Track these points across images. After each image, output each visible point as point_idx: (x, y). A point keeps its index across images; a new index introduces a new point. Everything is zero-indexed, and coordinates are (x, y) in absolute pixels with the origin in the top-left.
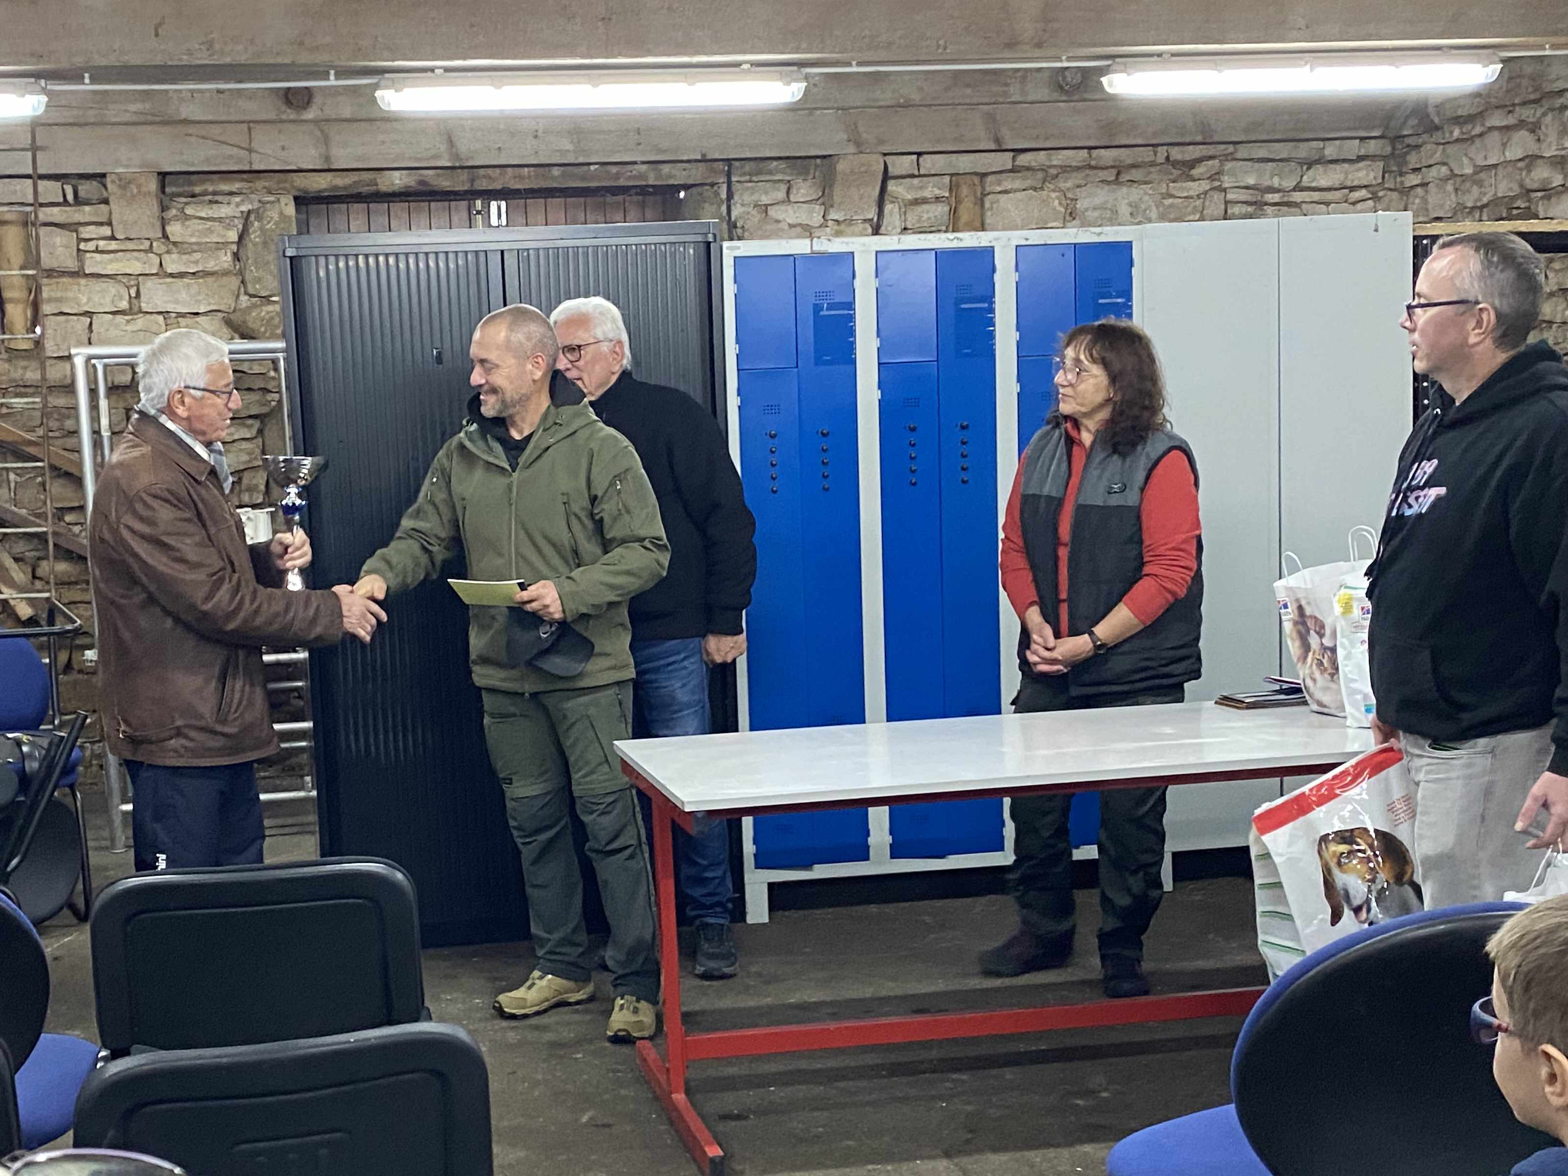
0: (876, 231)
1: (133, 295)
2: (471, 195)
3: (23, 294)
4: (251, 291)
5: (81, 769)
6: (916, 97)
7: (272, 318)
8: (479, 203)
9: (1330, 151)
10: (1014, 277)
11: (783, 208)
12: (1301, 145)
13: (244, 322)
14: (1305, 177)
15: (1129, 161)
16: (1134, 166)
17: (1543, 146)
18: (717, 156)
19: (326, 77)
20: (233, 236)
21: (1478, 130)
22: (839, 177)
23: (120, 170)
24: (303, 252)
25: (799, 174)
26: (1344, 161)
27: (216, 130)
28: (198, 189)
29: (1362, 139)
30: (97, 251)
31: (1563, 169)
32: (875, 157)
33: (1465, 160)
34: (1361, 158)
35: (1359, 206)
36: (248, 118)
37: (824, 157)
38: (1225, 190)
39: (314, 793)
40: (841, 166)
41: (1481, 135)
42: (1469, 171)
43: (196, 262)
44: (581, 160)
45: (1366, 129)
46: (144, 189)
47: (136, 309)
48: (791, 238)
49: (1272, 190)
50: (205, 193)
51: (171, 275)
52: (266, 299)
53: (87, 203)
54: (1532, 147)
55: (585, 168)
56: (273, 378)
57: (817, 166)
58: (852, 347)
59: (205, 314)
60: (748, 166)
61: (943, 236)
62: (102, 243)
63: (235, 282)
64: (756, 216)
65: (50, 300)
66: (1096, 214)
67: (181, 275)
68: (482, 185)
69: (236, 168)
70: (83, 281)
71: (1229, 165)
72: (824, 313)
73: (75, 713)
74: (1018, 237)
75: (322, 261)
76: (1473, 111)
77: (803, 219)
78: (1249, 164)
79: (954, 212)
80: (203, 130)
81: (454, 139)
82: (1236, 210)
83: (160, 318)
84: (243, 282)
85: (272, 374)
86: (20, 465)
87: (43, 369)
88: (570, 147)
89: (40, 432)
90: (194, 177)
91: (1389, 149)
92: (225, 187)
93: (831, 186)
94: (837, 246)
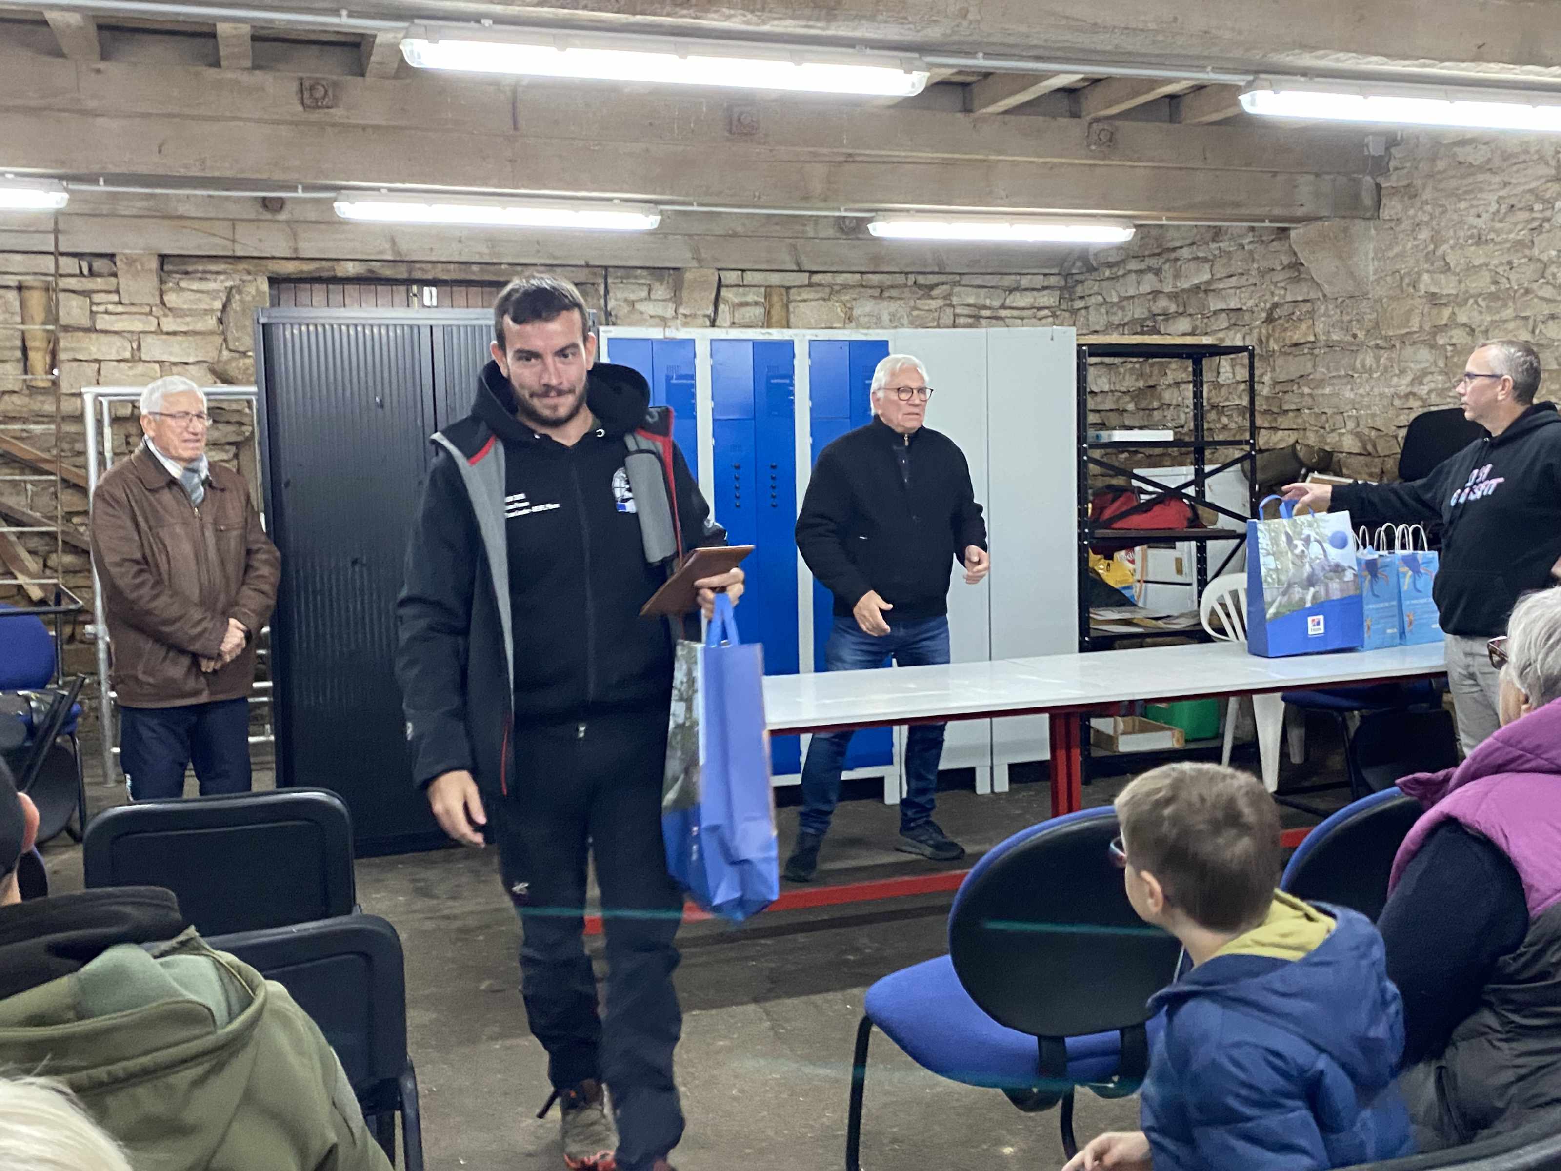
0: (713, 325)
1: (135, 346)
2: (409, 282)
3: (44, 345)
4: (232, 347)
5: (80, 720)
6: (740, 229)
7: (247, 369)
8: (415, 288)
9: (1025, 282)
10: (807, 362)
11: (646, 303)
12: (1006, 277)
13: (226, 371)
14: (1008, 301)
15: (889, 283)
16: (892, 287)
17: (1164, 284)
18: (597, 264)
19: (295, 189)
20: (218, 305)
21: (1121, 273)
22: (686, 285)
23: (127, 251)
24: (272, 321)
25: (657, 280)
26: (1033, 289)
27: (207, 225)
28: (190, 269)
29: (1045, 275)
30: (107, 312)
31: (1176, 301)
32: (714, 271)
33: (1114, 293)
34: (1045, 288)
35: (1044, 321)
36: (231, 217)
37: (674, 269)
38: (953, 307)
39: (272, 738)
40: (688, 276)
41: (1123, 276)
42: (1115, 299)
43: (188, 324)
44: (495, 260)
45: (1046, 267)
46: (147, 267)
47: (137, 358)
48: (652, 326)
49: (985, 307)
50: (196, 272)
51: (168, 333)
52: (244, 354)
53: (100, 275)
54: (1158, 286)
55: (497, 267)
56: (247, 414)
57: (670, 275)
58: (693, 407)
59: (193, 364)
60: (620, 273)
61: (759, 330)
62: (111, 308)
63: (219, 340)
64: (626, 309)
65: (66, 350)
66: (866, 319)
67: (174, 333)
68: (418, 275)
69: (222, 253)
70: (94, 336)
71: (957, 289)
72: (674, 381)
73: (75, 675)
74: (810, 334)
75: (288, 327)
76: (1118, 259)
77: (660, 312)
78: (970, 289)
79: (768, 313)
80: (196, 224)
81: (397, 240)
82: (962, 320)
83: (157, 366)
84: (225, 340)
85: (247, 410)
86: (36, 478)
87: (58, 401)
88: (486, 251)
89: (54, 452)
90: (187, 259)
91: (1063, 283)
92: (213, 268)
93: (680, 290)
94: (683, 334)
